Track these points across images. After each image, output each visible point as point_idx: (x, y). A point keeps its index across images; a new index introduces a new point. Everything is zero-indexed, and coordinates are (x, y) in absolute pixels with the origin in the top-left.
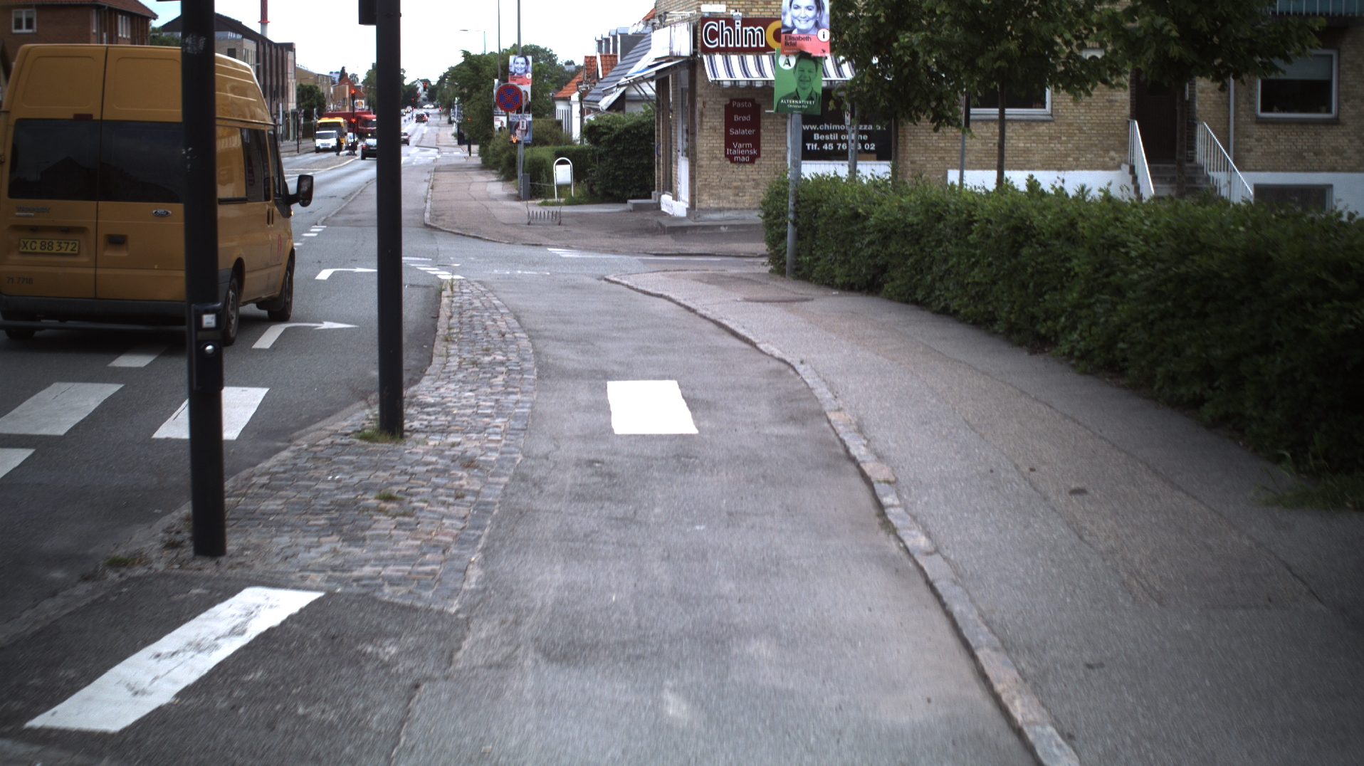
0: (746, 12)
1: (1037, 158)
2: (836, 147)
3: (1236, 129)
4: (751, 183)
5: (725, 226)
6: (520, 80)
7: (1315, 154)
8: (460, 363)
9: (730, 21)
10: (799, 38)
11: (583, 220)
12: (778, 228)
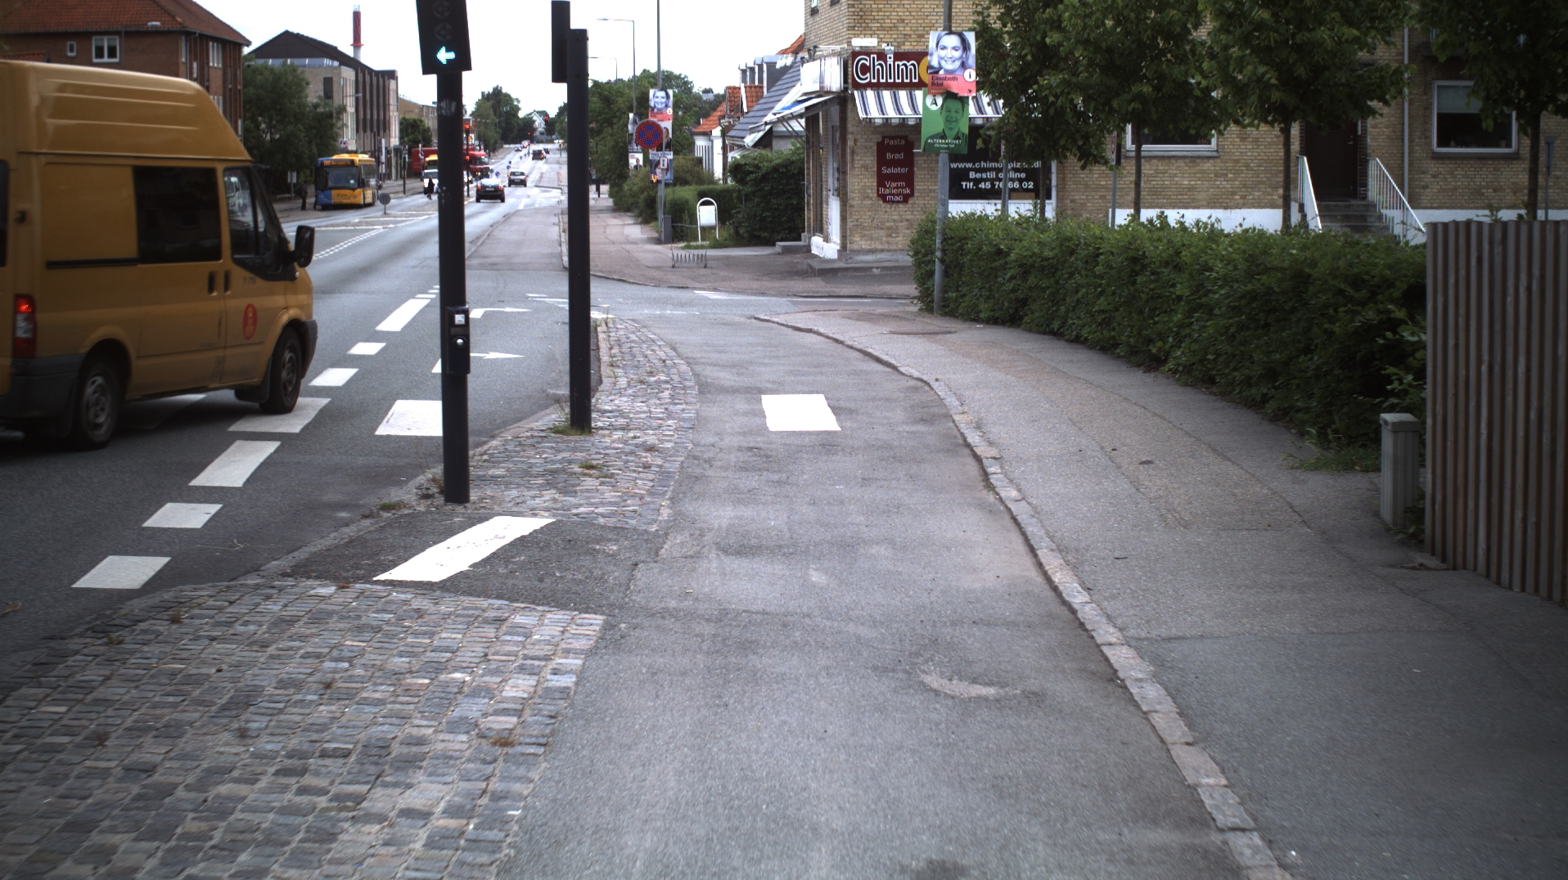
0: (899, 46)
1: (1202, 196)
2: (993, 185)
3: (1410, 165)
4: (905, 224)
5: (877, 268)
6: (660, 116)
7: (1495, 191)
8: (629, 382)
9: (882, 56)
10: (945, 79)
11: (729, 263)
12: (927, 265)
